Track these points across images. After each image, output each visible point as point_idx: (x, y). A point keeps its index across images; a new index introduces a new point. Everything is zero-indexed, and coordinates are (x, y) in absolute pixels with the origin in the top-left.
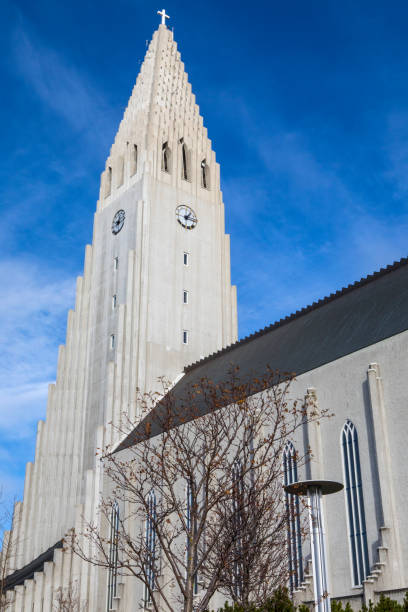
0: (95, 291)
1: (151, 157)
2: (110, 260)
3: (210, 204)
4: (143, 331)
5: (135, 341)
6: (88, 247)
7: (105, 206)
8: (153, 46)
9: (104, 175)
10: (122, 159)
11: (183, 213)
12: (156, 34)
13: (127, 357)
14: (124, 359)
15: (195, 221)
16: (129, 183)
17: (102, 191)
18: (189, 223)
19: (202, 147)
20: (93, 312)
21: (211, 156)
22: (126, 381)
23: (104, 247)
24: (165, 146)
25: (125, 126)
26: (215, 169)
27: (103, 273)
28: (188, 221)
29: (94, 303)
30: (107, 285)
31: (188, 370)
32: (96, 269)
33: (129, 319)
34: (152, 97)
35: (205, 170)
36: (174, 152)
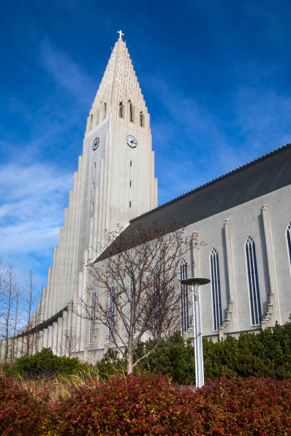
0: (84, 180)
1: (113, 110)
2: (91, 164)
3: (144, 135)
4: (108, 201)
5: (104, 206)
6: (80, 157)
7: (89, 135)
8: (115, 50)
9: (89, 119)
10: (98, 111)
11: (130, 139)
12: (117, 43)
13: (100, 214)
14: (98, 216)
15: (137, 144)
16: (102, 123)
17: (88, 127)
18: (133, 145)
19: (140, 105)
20: (82, 191)
21: (145, 110)
22: (100, 227)
23: (88, 157)
24: (121, 104)
25: (100, 93)
26: (147, 117)
27: (88, 171)
28: (133, 144)
29: (83, 187)
30: (90, 177)
31: (132, 222)
32: (84, 168)
33: (101, 195)
34: (114, 77)
35: (142, 117)
36: (126, 107)
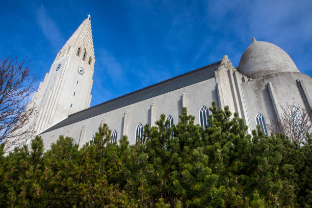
0: (45, 87)
1: (73, 51)
2: (53, 78)
3: (89, 71)
4: (57, 100)
5: (53, 102)
6: (47, 74)
7: (56, 63)
8: (84, 22)
9: (59, 54)
10: (65, 50)
11: (80, 69)
12: (85, 20)
13: (49, 107)
14: (47, 108)
15: (83, 72)
16: (65, 56)
17: (56, 58)
18: (81, 73)
19: (91, 53)
20: (43, 93)
21: (93, 57)
22: (47, 115)
23: (52, 74)
24: (79, 49)
25: (69, 42)
26: (93, 61)
27: (49, 82)
28: (81, 72)
29: (44, 91)
30: (50, 86)
31: (69, 116)
33: (53, 95)
34: (79, 35)
35: (90, 60)
36: (82, 52)
